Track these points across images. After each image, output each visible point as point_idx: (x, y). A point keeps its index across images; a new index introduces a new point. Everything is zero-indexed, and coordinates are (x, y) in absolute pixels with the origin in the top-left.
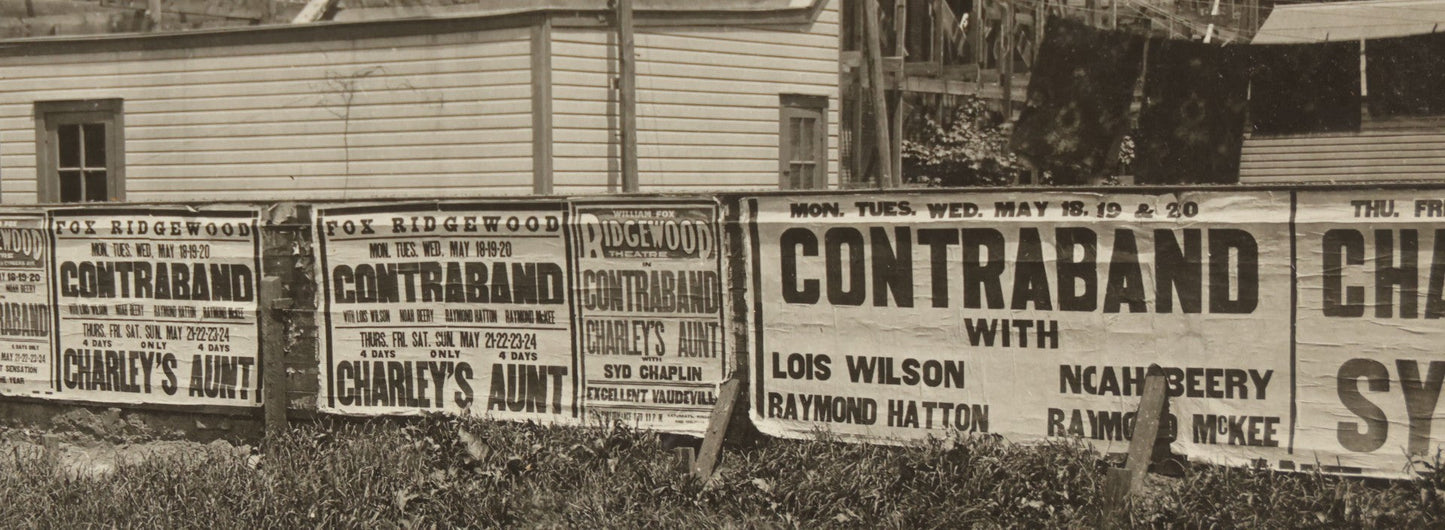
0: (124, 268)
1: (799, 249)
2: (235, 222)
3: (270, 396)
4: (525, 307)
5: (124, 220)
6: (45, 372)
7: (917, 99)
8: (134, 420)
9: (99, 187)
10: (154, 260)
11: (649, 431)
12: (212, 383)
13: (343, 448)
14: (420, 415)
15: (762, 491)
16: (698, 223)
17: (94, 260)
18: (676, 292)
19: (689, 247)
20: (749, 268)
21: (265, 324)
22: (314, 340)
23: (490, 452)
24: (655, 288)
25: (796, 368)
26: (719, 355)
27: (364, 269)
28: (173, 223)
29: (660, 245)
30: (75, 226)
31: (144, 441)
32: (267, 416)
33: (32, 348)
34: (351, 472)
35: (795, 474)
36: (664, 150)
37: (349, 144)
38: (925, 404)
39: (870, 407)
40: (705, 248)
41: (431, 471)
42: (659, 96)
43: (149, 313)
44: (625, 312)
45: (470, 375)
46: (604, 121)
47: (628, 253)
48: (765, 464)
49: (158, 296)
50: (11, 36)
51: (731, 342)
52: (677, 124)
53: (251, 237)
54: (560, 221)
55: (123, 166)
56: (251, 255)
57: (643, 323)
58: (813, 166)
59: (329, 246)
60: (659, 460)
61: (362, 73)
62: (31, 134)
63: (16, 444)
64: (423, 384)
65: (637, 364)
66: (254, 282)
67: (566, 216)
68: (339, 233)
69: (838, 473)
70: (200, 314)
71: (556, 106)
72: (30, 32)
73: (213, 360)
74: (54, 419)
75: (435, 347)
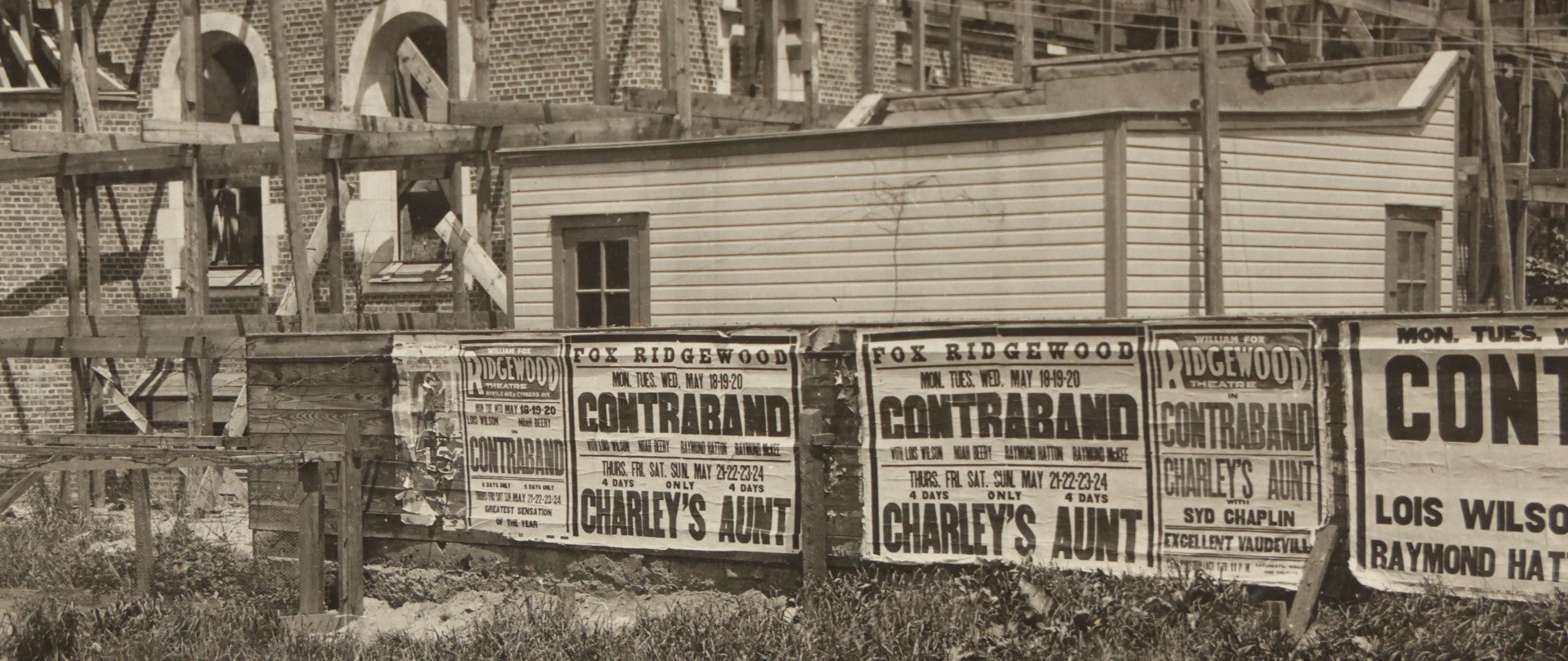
0: (648, 399)
1: (1407, 378)
2: (771, 349)
3: (809, 542)
4: (1094, 443)
5: (648, 347)
6: (560, 514)
7: (1544, 210)
8: (658, 567)
9: (621, 311)
10: (681, 391)
11: (1234, 583)
12: (745, 527)
13: (890, 600)
14: (976, 563)
15: (1363, 651)
16: (1292, 349)
17: (615, 391)
18: (1265, 427)
19: (1281, 376)
20: (1349, 400)
21: (803, 462)
22: (858, 479)
23: (1055, 605)
24: (1242, 422)
25: (1403, 513)
26: (1315, 498)
27: (914, 401)
28: (702, 350)
29: (1248, 374)
30: (594, 354)
31: (669, 592)
32: (805, 564)
33: (547, 488)
34: (899, 626)
35: (1401, 632)
36: (1254, 268)
37: (899, 262)
38: (1551, 554)
39: (1487, 556)
40: (1299, 377)
41: (988, 626)
42: (1248, 207)
43: (675, 450)
44: (1208, 450)
45: (1032, 519)
46: (1186, 236)
47: (1211, 383)
48: (1366, 620)
49: (686, 431)
50: (527, 144)
51: (1328, 484)
52: (1268, 238)
53: (788, 365)
54: (1135, 348)
55: (648, 287)
56: (789, 385)
57: (1228, 461)
58: (1424, 285)
59: (875, 375)
60: (1246, 615)
61: (914, 183)
62: (548, 253)
63: (528, 594)
64: (980, 529)
65: (1219, 507)
66: (792, 416)
67: (1141, 342)
68: (887, 361)
69: (1451, 630)
70: (731, 451)
71: (1132, 219)
72: (548, 138)
73: (746, 501)
74: (570, 566)
75: (995, 490)
